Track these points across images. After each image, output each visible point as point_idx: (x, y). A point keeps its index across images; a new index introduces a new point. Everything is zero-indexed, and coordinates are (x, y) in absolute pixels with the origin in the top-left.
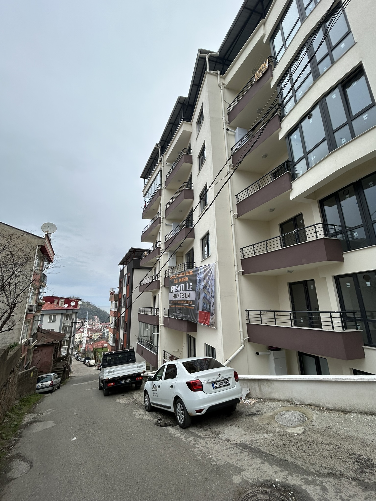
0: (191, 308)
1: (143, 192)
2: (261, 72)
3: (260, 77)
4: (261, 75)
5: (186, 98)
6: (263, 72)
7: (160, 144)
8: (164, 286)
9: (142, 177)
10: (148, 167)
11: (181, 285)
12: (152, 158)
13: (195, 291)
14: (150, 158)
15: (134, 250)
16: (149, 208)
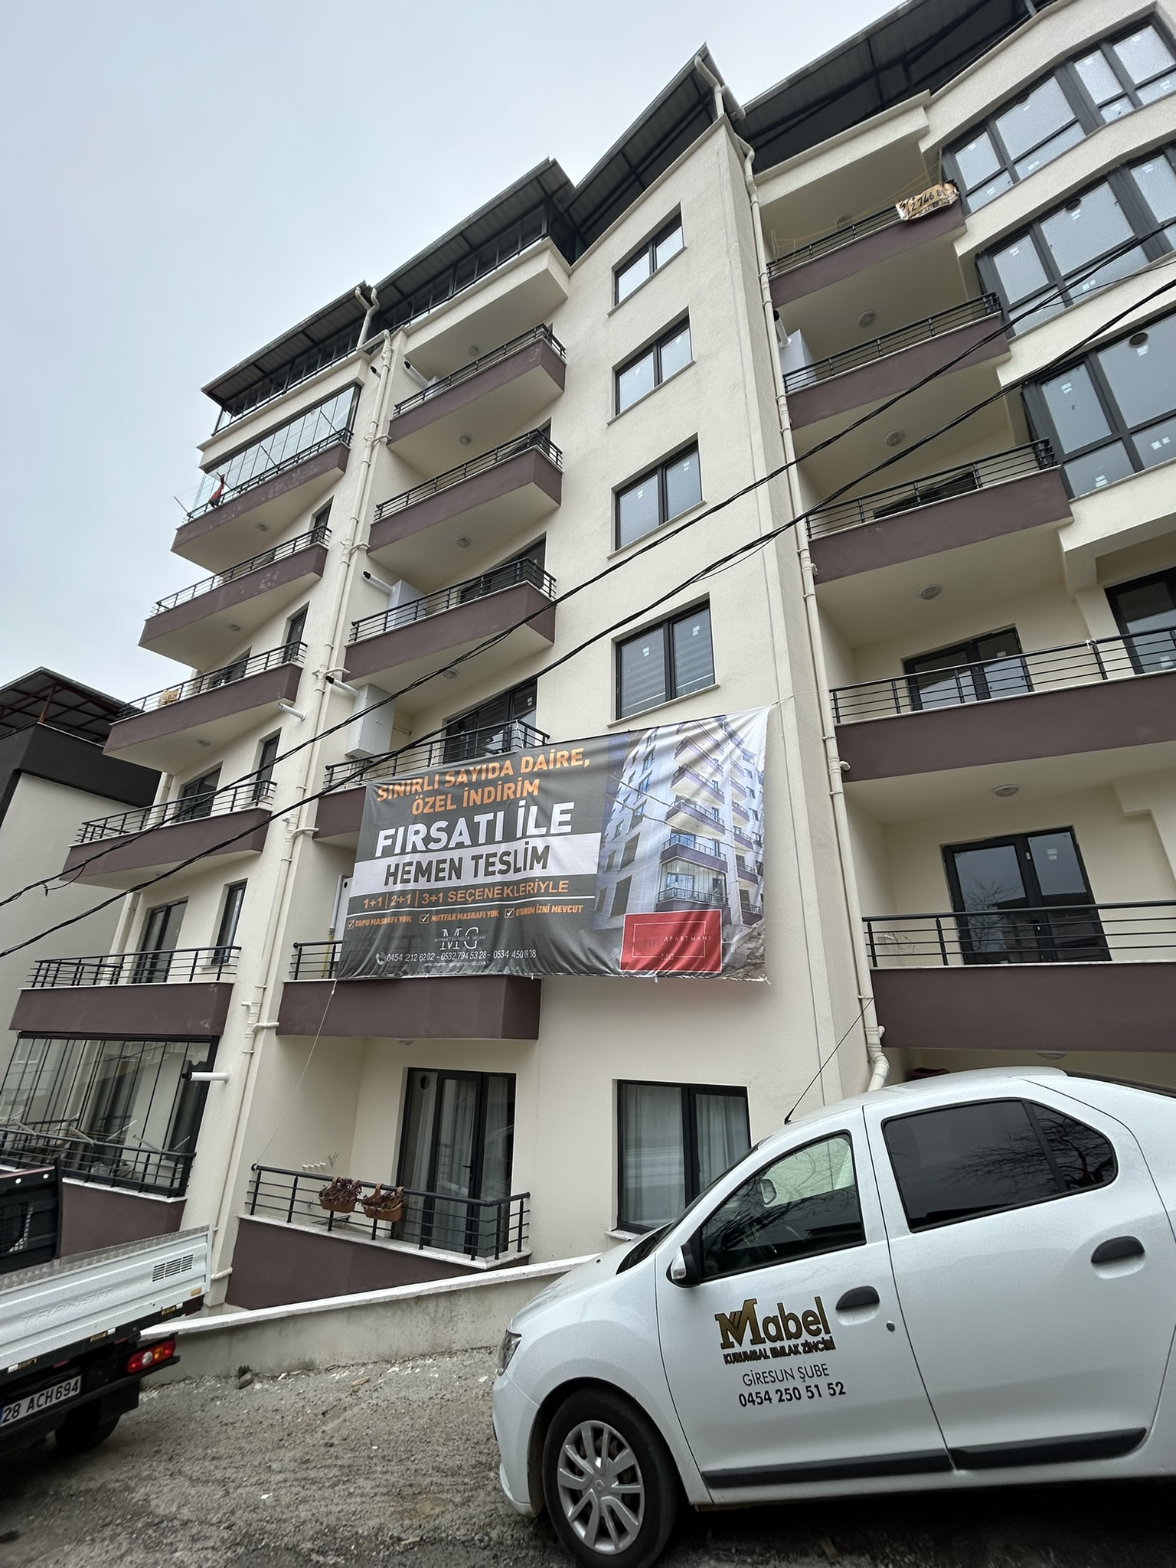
0: (556, 909)
1: (203, 448)
2: (930, 202)
3: (924, 213)
4: (926, 209)
5: (568, 182)
6: (937, 203)
7: (378, 293)
8: (316, 835)
9: (216, 392)
10: (268, 365)
11: (482, 819)
12: (307, 331)
13: (603, 831)
14: (300, 326)
15: (54, 686)
16: (244, 511)
